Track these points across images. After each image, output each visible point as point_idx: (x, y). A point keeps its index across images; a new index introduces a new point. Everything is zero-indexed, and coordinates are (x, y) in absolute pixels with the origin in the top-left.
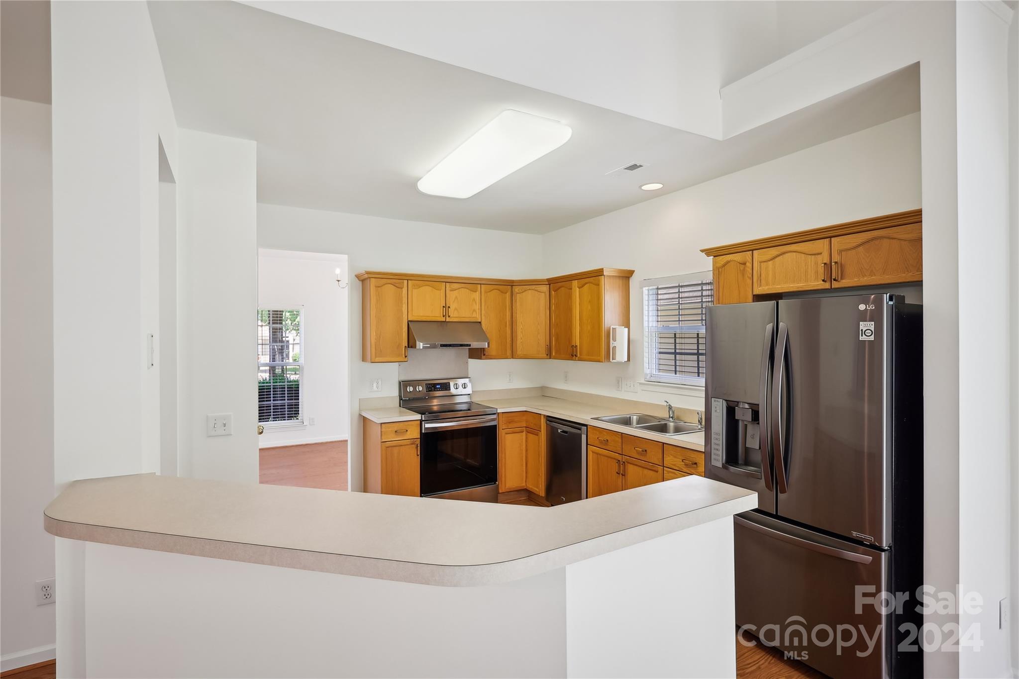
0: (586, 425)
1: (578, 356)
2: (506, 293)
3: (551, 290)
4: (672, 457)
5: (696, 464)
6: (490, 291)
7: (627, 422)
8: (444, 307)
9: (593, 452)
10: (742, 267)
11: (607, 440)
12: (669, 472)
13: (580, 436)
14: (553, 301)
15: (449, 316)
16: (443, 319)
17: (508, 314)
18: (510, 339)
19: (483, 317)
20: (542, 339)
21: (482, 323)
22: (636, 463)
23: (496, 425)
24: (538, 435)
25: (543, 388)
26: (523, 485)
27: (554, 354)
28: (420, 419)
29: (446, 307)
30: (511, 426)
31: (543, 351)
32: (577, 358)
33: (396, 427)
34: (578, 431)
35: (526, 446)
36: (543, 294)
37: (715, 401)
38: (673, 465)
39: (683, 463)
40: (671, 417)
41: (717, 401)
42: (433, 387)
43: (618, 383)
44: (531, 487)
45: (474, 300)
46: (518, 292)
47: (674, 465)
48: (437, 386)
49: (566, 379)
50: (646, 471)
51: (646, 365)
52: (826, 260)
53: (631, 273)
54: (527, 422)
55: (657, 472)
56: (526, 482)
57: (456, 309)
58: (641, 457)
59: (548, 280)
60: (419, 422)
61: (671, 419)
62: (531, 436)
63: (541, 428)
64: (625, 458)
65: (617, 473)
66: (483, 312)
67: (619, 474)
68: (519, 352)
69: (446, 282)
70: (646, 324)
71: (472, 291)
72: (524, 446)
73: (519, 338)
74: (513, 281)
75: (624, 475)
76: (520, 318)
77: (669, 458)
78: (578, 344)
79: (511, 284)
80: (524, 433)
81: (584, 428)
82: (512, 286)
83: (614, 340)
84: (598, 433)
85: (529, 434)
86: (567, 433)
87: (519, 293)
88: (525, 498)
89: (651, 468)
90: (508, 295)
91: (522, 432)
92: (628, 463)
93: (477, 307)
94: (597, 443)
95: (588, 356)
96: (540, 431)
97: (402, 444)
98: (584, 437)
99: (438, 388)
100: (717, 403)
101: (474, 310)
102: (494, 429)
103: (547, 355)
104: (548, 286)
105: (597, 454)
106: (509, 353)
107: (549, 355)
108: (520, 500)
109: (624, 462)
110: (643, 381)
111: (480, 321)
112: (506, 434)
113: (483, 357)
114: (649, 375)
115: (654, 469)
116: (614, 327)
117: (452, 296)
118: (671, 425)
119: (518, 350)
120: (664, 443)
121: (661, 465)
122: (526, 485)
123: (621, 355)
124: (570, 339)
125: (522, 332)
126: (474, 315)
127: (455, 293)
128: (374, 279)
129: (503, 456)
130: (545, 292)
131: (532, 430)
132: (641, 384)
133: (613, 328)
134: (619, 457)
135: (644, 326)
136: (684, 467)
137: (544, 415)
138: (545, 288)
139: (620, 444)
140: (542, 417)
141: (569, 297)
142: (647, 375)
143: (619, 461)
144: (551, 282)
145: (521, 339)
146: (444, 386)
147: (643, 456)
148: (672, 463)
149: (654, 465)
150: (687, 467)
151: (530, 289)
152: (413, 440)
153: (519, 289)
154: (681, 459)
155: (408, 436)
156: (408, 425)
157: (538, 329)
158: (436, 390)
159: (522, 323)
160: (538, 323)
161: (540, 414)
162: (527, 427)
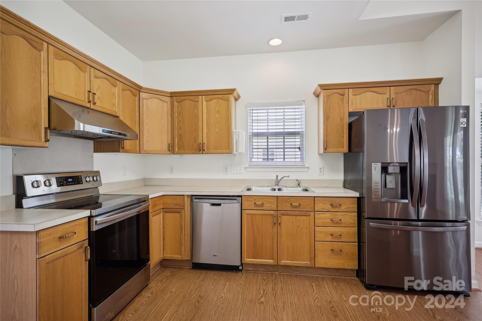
0: (241, 196)
1: (206, 150)
2: (135, 96)
3: (173, 101)
4: (321, 204)
5: (340, 205)
6: (125, 91)
8: (89, 92)
9: (247, 214)
10: (342, 97)
11: (263, 203)
12: (319, 214)
15: (94, 104)
16: (89, 105)
17: (137, 114)
19: (121, 113)
20: (165, 138)
21: (120, 118)
22: (290, 214)
23: (149, 210)
24: (180, 213)
25: (144, 180)
26: (161, 257)
27: (176, 150)
28: (88, 215)
29: (91, 94)
30: (156, 209)
31: (166, 147)
32: (204, 152)
33: (60, 231)
35: (164, 224)
36: (165, 104)
37: (375, 164)
39: (331, 206)
41: (377, 164)
43: (226, 170)
45: (114, 94)
46: (145, 97)
47: (324, 209)
48: (70, 180)
49: (172, 170)
50: (298, 218)
51: (249, 156)
52: (388, 97)
53: (239, 97)
54: (163, 204)
55: (309, 215)
56: (163, 253)
59: (172, 93)
60: (87, 220)
62: (168, 214)
63: (184, 206)
64: (280, 212)
65: (274, 224)
66: (120, 108)
67: (276, 224)
68: (145, 148)
69: (90, 66)
70: (249, 130)
71: (112, 85)
72: (162, 225)
73: (145, 136)
74: (141, 87)
75: (279, 224)
77: (319, 206)
78: (205, 141)
81: (238, 198)
82: (139, 91)
84: (252, 200)
87: (146, 99)
88: (159, 267)
89: (304, 215)
90: (137, 98)
91: (161, 213)
92: (283, 215)
93: (116, 102)
94: (251, 207)
95: (216, 150)
96: (184, 209)
97: (68, 252)
99: (71, 182)
100: (375, 165)
101: (114, 105)
102: (147, 213)
103: (170, 151)
104: (170, 97)
105: (252, 214)
106: (137, 149)
107: (172, 152)
108: (158, 270)
109: (279, 215)
110: (247, 166)
111: (118, 115)
112: (154, 216)
113: (121, 150)
115: (307, 214)
117: (95, 83)
119: (144, 145)
120: (315, 197)
121: (312, 211)
122: (164, 256)
124: (196, 138)
125: (148, 132)
126: (114, 108)
127: (98, 81)
130: (167, 102)
131: (171, 210)
132: (246, 168)
134: (275, 213)
136: (331, 209)
137: (188, 196)
138: (167, 99)
139: (275, 204)
140: (186, 197)
141: (195, 107)
143: (274, 215)
144: (173, 95)
145: (147, 137)
146: (76, 180)
147: (297, 208)
148: (322, 208)
149: (307, 212)
150: (334, 208)
151: (155, 98)
152: (81, 243)
153: (146, 96)
154: (329, 204)
155: (76, 239)
156: (76, 225)
157: (162, 131)
158: (68, 184)
159: (148, 124)
160: (162, 126)
161: (184, 195)
162: (162, 208)
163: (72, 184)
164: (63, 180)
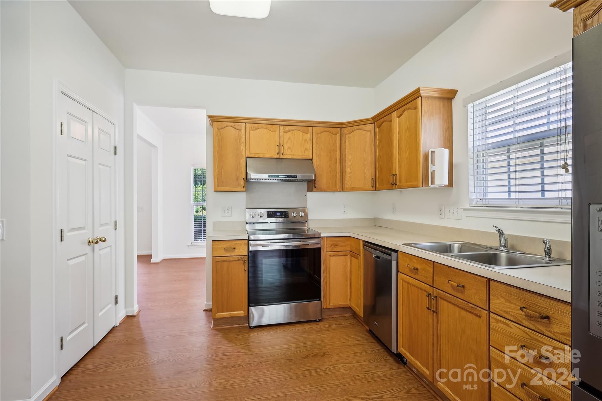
0: (396, 251)
1: (398, 184)
2: (336, 135)
3: (376, 127)
4: (502, 300)
5: (547, 318)
6: (320, 133)
7: (446, 250)
8: (278, 145)
9: (403, 281)
11: (417, 269)
12: (498, 321)
13: (390, 262)
14: (377, 137)
15: (283, 154)
16: (278, 156)
17: (338, 152)
18: (340, 174)
19: (314, 155)
20: (369, 173)
21: (314, 161)
22: (451, 301)
23: (320, 248)
24: (358, 259)
25: (375, 220)
26: (347, 303)
27: (378, 186)
28: (248, 239)
29: (280, 146)
30: (335, 249)
31: (369, 183)
32: (396, 186)
33: (225, 245)
34: (389, 257)
35: (350, 268)
36: (369, 133)
37: (600, 209)
38: (505, 312)
39: (523, 313)
40: (503, 246)
42: (273, 214)
43: (441, 211)
44: (353, 306)
45: (306, 140)
46: (347, 133)
47: (508, 313)
48: (277, 214)
49: (393, 210)
50: (463, 313)
51: (471, 189)
53: (454, 92)
54: (350, 246)
55: (480, 317)
56: (350, 300)
57: (289, 148)
58: (457, 293)
59: (373, 118)
61: (502, 249)
62: (353, 259)
63: (360, 252)
64: (437, 292)
65: (428, 308)
66: (314, 151)
67: (430, 310)
68: (348, 185)
69: (280, 125)
70: (471, 144)
71: (305, 133)
72: (348, 269)
73: (348, 173)
74: (342, 124)
75: (436, 313)
76: (349, 156)
77: (497, 301)
78: (397, 172)
79: (341, 126)
80: (349, 256)
81: (395, 254)
82: (342, 128)
83: (433, 163)
84: (408, 260)
85: (352, 257)
86: (380, 259)
88: (351, 315)
89: (470, 310)
90: (338, 136)
92: (441, 298)
93: (309, 146)
94: (407, 271)
95: (407, 183)
96: (360, 255)
97: (231, 260)
98: (394, 263)
99: (278, 215)
101: (306, 149)
102: (317, 251)
103: (373, 187)
104: (373, 124)
105: (408, 283)
106: (338, 186)
107: (374, 187)
108: (345, 316)
109: (436, 297)
110: (468, 207)
111: (311, 158)
112: (330, 256)
113: (314, 189)
114: (475, 200)
115: (475, 312)
116: (433, 150)
117: (285, 137)
118: (503, 255)
119: (347, 183)
120: (489, 279)
121: (485, 308)
122: (350, 304)
123: (442, 179)
124: (391, 169)
125: (350, 168)
126: (306, 153)
127: (289, 134)
128: (216, 122)
129: (328, 275)
130: (370, 131)
131: (354, 254)
132: (464, 209)
133: (432, 152)
134: (431, 290)
135: (469, 146)
136: (524, 319)
137: (363, 241)
138: (371, 127)
139: (431, 275)
140: (361, 242)
141: (390, 129)
142: (471, 200)
143: (430, 294)
144: (375, 120)
145: (350, 174)
146: (283, 214)
147: (459, 292)
148: (504, 309)
149: (475, 307)
150: (530, 320)
151: (357, 130)
152: (241, 257)
153: (348, 130)
154: (519, 306)
155: (236, 253)
156: (236, 243)
157: (365, 164)
158: (276, 217)
159: (350, 160)
160: (365, 159)
161: (360, 239)
162: (350, 251)
163: (279, 217)
164: (272, 213)
